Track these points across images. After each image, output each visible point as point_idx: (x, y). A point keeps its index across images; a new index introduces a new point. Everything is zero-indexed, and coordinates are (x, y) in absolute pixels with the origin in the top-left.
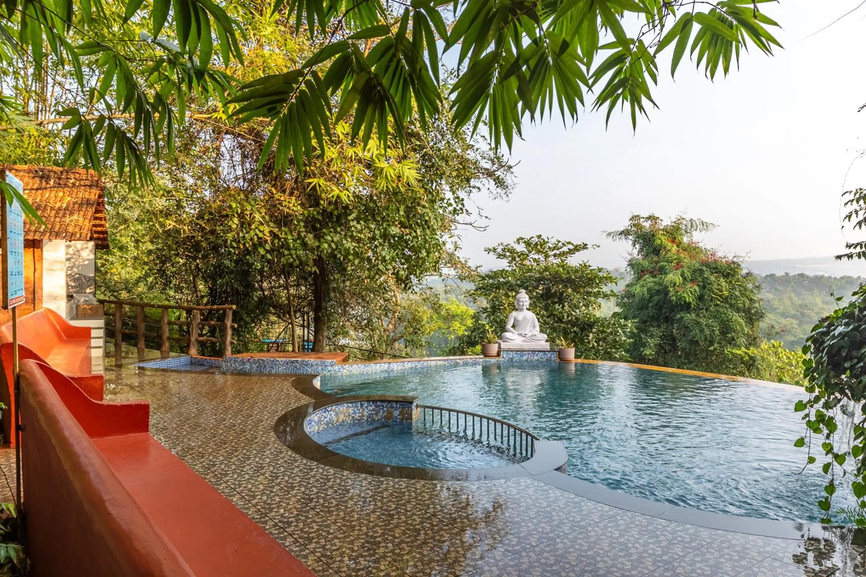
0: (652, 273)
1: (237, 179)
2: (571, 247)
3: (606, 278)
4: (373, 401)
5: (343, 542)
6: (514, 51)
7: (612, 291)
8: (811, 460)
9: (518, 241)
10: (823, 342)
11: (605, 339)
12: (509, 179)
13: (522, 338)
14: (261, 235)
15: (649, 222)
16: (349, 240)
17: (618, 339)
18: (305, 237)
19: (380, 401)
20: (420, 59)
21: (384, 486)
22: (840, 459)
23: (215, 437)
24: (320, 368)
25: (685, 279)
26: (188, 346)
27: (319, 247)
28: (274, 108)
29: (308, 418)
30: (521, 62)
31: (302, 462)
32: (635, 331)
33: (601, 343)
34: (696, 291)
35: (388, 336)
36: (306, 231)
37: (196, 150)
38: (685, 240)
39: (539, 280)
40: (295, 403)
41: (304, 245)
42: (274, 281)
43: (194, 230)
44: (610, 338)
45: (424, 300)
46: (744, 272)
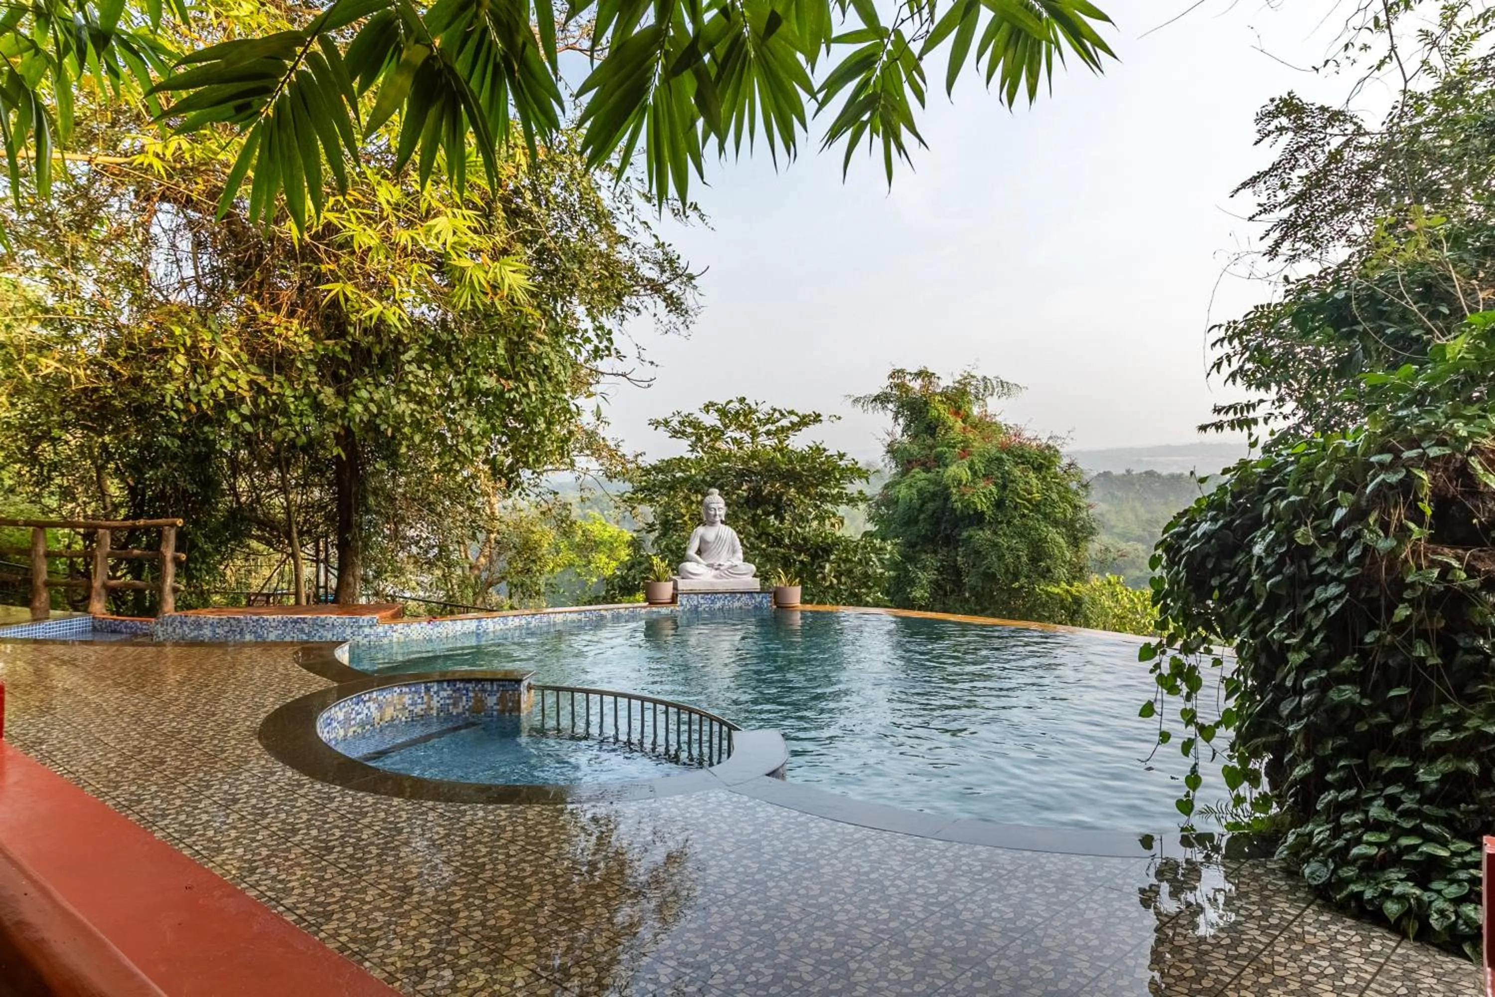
0: (923, 464)
1: (184, 285)
2: (795, 419)
3: (852, 470)
4: (449, 681)
5: (390, 916)
6: (690, 27)
7: (861, 492)
8: (1165, 737)
9: (707, 408)
10: (1181, 548)
11: (850, 571)
12: (689, 299)
13: (714, 572)
14: (231, 387)
15: (919, 381)
16: (403, 398)
17: (870, 572)
18: (319, 392)
19: (462, 680)
20: (522, 26)
21: (468, 818)
22: (1207, 732)
23: (140, 753)
24: (349, 631)
25: (975, 473)
26: (87, 598)
27: (345, 410)
28: (248, 106)
29: (325, 715)
30: (700, 47)
31: (312, 788)
32: (898, 558)
33: (843, 579)
34: (991, 493)
35: (478, 577)
36: (320, 382)
37: (101, 232)
38: (976, 411)
39: (741, 475)
40: (299, 689)
41: (317, 406)
42: (258, 477)
43: (97, 377)
44: (858, 570)
45: (543, 513)
46: (1065, 462)
